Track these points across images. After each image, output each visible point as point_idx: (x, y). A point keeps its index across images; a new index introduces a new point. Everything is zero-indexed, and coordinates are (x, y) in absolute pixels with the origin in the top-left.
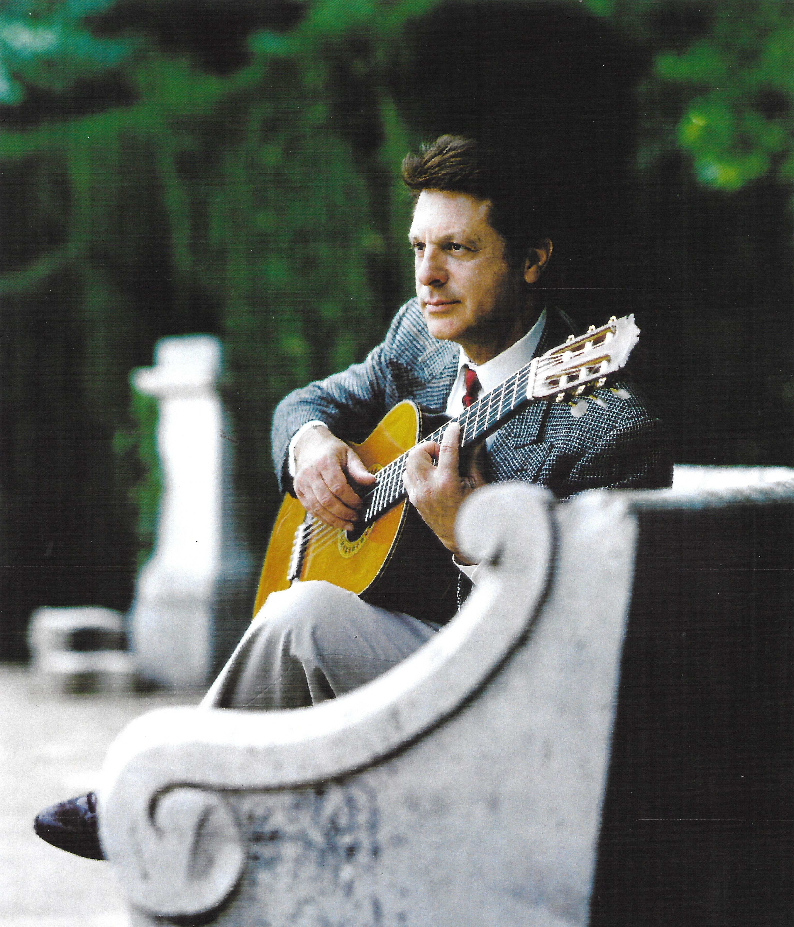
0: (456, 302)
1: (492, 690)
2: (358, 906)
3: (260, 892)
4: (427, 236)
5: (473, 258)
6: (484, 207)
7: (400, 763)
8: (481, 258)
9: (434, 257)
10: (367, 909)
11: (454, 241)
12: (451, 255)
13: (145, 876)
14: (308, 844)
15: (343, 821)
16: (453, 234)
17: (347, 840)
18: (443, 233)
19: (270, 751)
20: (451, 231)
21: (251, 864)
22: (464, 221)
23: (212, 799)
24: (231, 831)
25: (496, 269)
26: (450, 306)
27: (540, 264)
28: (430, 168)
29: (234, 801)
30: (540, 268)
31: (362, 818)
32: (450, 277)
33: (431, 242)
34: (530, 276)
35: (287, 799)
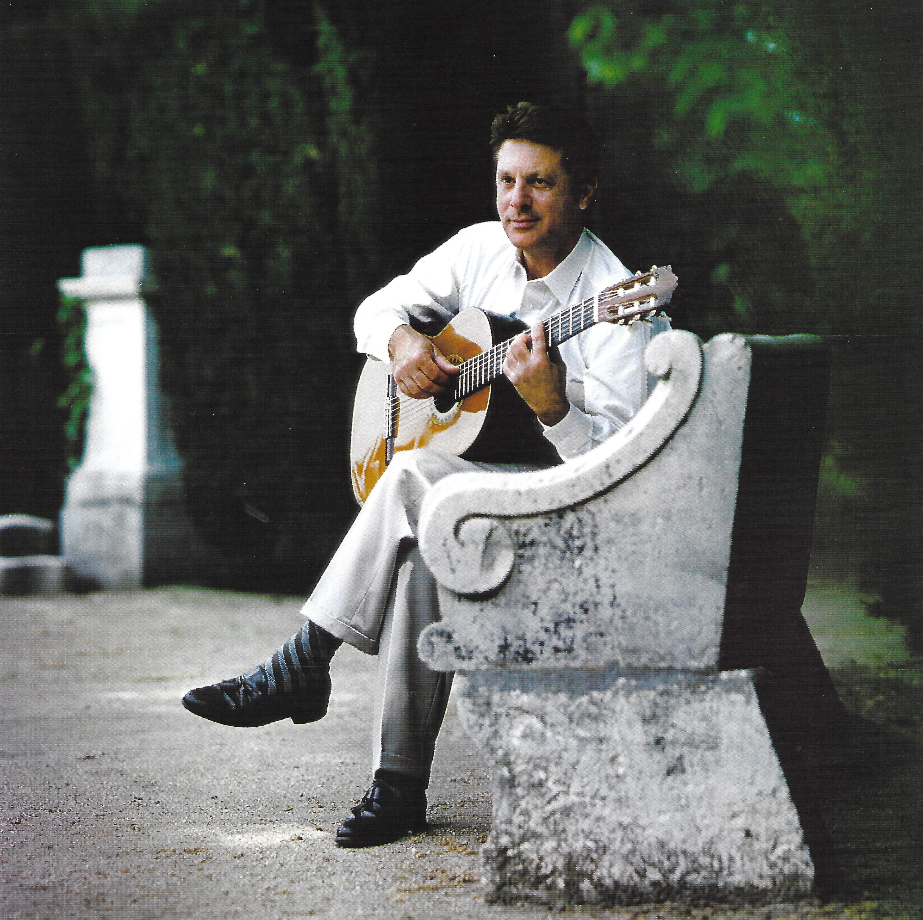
0: (537, 219)
1: (666, 450)
2: (585, 581)
3: (523, 577)
4: (517, 172)
5: (551, 189)
7: (609, 496)
8: (556, 190)
9: (523, 188)
10: (592, 582)
11: (539, 177)
13: (453, 571)
14: (555, 547)
15: (575, 533)
16: (538, 171)
17: (578, 543)
18: (532, 171)
19: (529, 492)
20: (538, 169)
21: (519, 561)
22: (547, 162)
23: (495, 523)
24: (508, 542)
26: (532, 223)
27: (590, 195)
29: (507, 523)
30: (589, 198)
31: (587, 530)
32: (534, 202)
33: (522, 177)
34: (583, 205)
35: (541, 521)
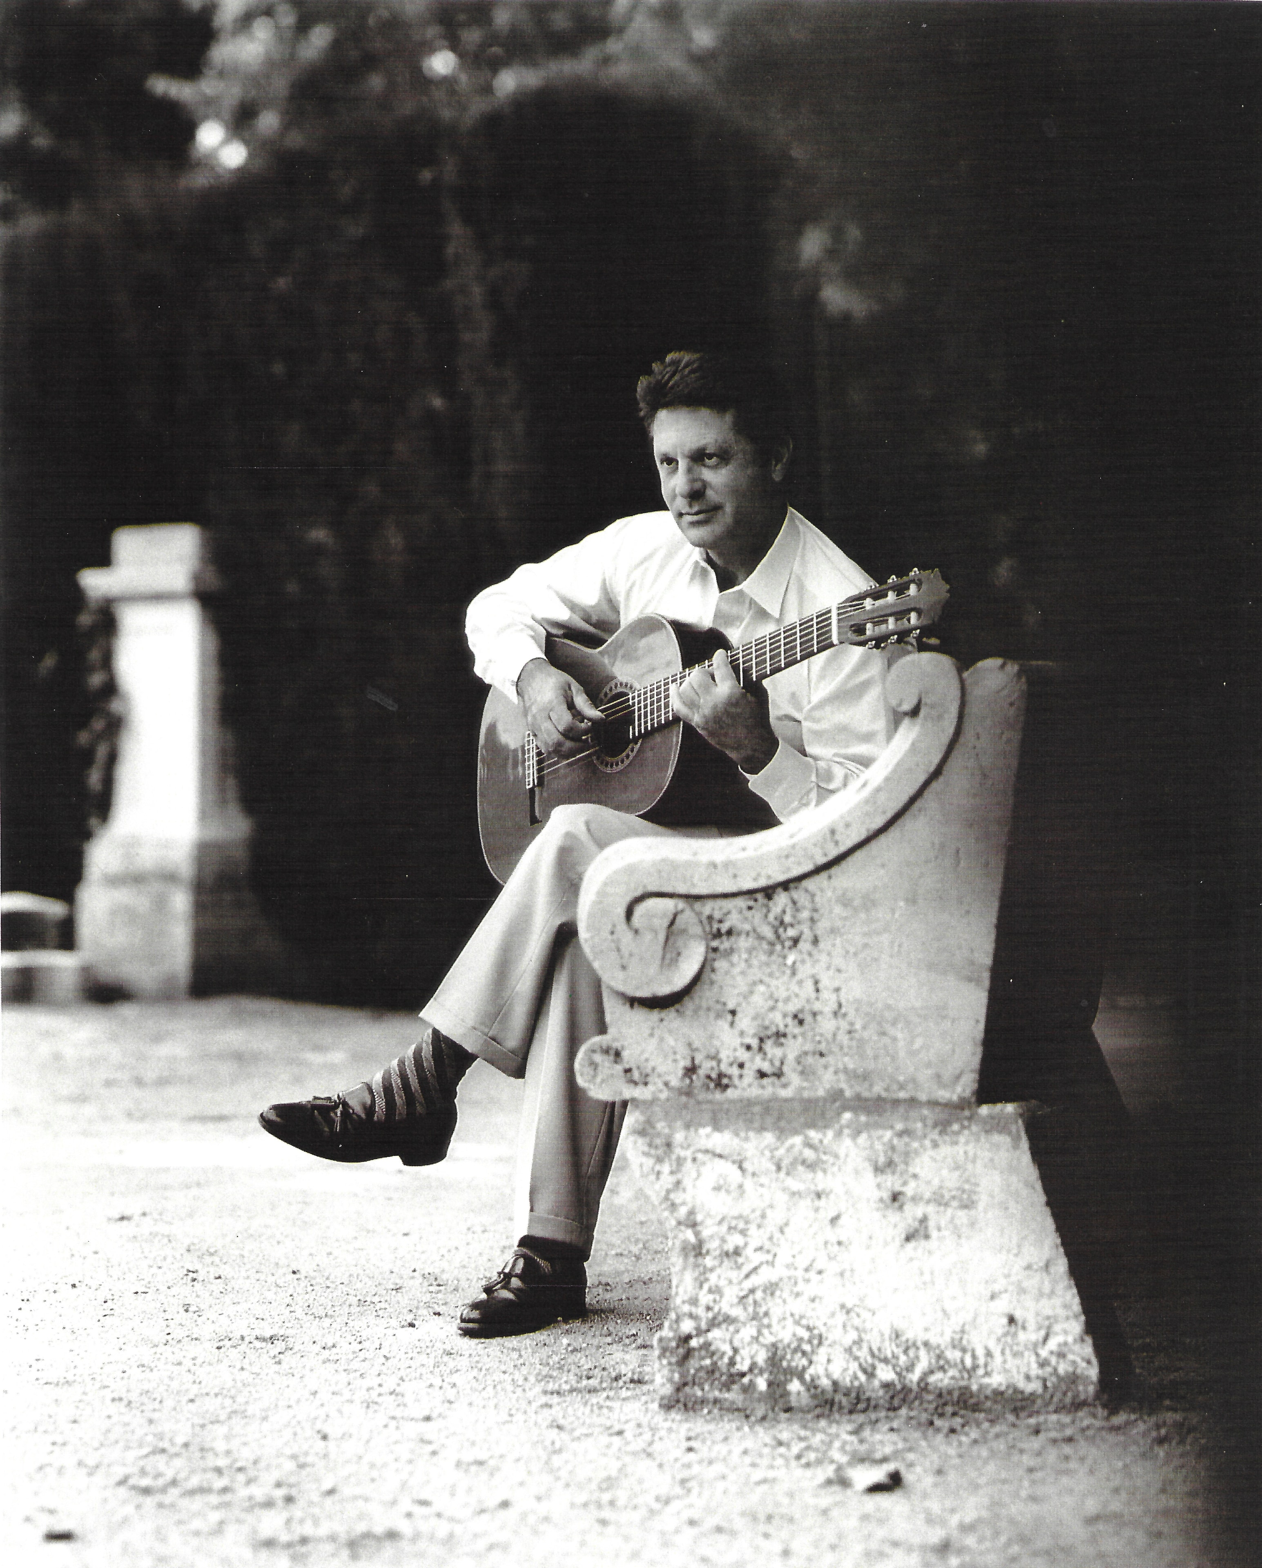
0: (717, 508)
1: (912, 811)
2: (800, 983)
3: (716, 977)
4: (679, 451)
5: (726, 465)
6: (729, 418)
7: (834, 870)
9: (689, 470)
10: (809, 986)
11: (706, 452)
12: (704, 466)
13: (624, 968)
14: (760, 938)
15: (787, 919)
16: (706, 445)
17: (791, 932)
18: (697, 445)
19: (727, 864)
21: (712, 955)
22: (714, 431)
23: (681, 904)
24: (698, 930)
25: (749, 471)
26: (709, 514)
27: (784, 462)
28: (672, 387)
29: (698, 906)
30: (784, 466)
31: (805, 914)
32: (708, 486)
33: (685, 456)
34: (777, 477)
35: (742, 903)
